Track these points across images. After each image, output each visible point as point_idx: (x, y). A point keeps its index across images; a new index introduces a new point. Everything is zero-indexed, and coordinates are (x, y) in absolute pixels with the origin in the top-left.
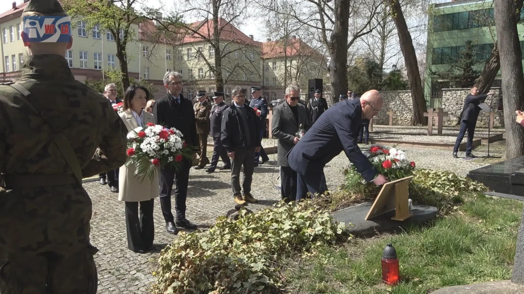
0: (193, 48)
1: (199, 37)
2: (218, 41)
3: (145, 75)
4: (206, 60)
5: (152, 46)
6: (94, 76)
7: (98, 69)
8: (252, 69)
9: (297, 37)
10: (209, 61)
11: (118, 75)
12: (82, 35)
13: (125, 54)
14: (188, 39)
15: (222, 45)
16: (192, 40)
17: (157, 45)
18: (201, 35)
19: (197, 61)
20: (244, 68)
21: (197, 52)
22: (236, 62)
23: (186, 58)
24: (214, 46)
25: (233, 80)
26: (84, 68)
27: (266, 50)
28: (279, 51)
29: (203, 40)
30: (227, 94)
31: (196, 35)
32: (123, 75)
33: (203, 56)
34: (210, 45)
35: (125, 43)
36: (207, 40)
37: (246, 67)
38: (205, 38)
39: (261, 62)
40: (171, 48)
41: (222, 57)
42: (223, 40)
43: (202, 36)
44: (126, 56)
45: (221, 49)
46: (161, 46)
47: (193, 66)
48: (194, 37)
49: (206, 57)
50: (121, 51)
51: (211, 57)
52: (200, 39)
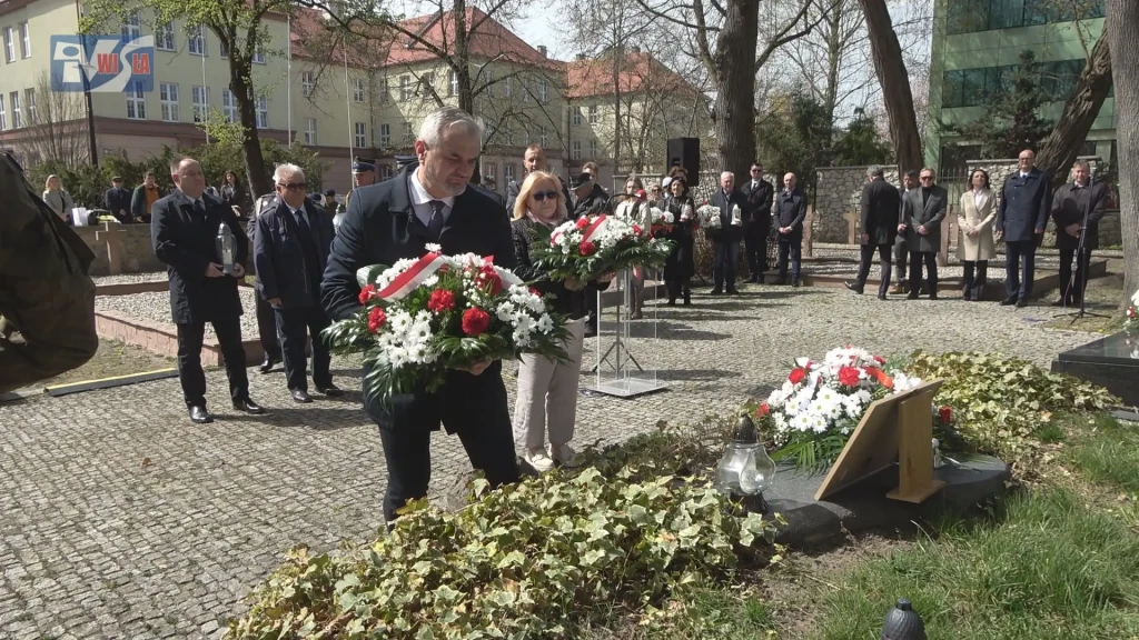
0: (409, 74)
1: (422, 49)
2: (464, 56)
3: (307, 135)
4: (439, 100)
5: (318, 69)
7: (202, 123)
8: (544, 121)
9: (643, 50)
10: (445, 102)
11: (233, 132)
12: (165, 48)
13: (250, 85)
14: (397, 54)
15: (475, 67)
16: (408, 56)
17: (328, 67)
18: (425, 43)
19: (418, 101)
20: (524, 119)
21: (419, 83)
22: (506, 106)
23: (395, 96)
24: (455, 68)
25: (499, 147)
26: (171, 120)
27: (573, 77)
28: (603, 80)
29: (433, 55)
30: (490, 177)
31: (419, 45)
32: (246, 133)
33: (430, 90)
34: (448, 68)
35: (249, 59)
36: (442, 57)
37: (531, 115)
38: (436, 50)
39: (565, 106)
40: (364, 75)
41: (476, 94)
42: (477, 57)
43: (429, 45)
44: (251, 89)
45: (472, 74)
46: (336, 70)
47: (411, 113)
48: (411, 48)
49: (440, 95)
50: (240, 77)
51: (450, 95)
52: (425, 52)
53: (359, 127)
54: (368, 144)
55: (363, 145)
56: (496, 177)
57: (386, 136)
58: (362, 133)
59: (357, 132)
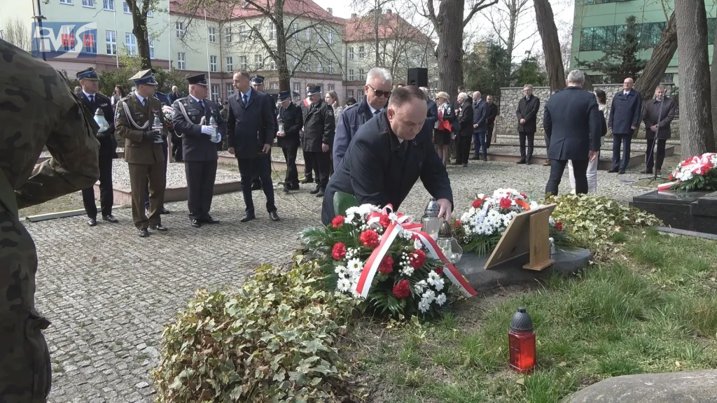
0: (245, 24)
1: (253, 9)
2: (280, 14)
3: (179, 63)
4: (264, 42)
5: (187, 21)
6: (106, 65)
7: (112, 54)
8: (332, 57)
9: (394, 12)
10: (268, 43)
12: (88, 5)
13: (146, 30)
14: (237, 12)
15: (286, 22)
16: (245, 13)
17: (194, 20)
18: (256, 5)
19: (251, 43)
20: (319, 55)
21: (252, 31)
22: (307, 46)
23: (236, 39)
24: (275, 21)
25: (303, 72)
27: (350, 28)
28: (368, 30)
29: (261, 13)
30: (296, 91)
31: (251, 6)
32: (143, 61)
33: (259, 36)
34: (270, 21)
35: (145, 14)
36: (267, 14)
37: (322, 53)
38: (262, 10)
39: (344, 45)
40: (217, 25)
41: (288, 38)
42: (288, 14)
43: (258, 7)
44: (147, 34)
45: (285, 26)
46: (200, 21)
47: (247, 50)
48: (246, 8)
49: (265, 38)
50: (139, 26)
51: (271, 38)
52: (256, 11)
53: (213, 58)
54: (218, 70)
55: (215, 70)
56: (300, 91)
57: (230, 64)
58: (215, 62)
59: (212, 62)
